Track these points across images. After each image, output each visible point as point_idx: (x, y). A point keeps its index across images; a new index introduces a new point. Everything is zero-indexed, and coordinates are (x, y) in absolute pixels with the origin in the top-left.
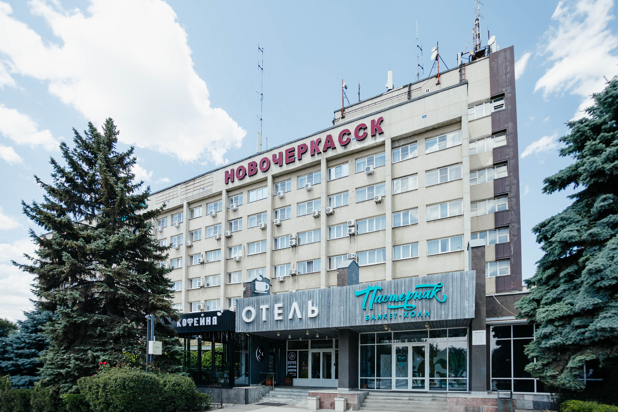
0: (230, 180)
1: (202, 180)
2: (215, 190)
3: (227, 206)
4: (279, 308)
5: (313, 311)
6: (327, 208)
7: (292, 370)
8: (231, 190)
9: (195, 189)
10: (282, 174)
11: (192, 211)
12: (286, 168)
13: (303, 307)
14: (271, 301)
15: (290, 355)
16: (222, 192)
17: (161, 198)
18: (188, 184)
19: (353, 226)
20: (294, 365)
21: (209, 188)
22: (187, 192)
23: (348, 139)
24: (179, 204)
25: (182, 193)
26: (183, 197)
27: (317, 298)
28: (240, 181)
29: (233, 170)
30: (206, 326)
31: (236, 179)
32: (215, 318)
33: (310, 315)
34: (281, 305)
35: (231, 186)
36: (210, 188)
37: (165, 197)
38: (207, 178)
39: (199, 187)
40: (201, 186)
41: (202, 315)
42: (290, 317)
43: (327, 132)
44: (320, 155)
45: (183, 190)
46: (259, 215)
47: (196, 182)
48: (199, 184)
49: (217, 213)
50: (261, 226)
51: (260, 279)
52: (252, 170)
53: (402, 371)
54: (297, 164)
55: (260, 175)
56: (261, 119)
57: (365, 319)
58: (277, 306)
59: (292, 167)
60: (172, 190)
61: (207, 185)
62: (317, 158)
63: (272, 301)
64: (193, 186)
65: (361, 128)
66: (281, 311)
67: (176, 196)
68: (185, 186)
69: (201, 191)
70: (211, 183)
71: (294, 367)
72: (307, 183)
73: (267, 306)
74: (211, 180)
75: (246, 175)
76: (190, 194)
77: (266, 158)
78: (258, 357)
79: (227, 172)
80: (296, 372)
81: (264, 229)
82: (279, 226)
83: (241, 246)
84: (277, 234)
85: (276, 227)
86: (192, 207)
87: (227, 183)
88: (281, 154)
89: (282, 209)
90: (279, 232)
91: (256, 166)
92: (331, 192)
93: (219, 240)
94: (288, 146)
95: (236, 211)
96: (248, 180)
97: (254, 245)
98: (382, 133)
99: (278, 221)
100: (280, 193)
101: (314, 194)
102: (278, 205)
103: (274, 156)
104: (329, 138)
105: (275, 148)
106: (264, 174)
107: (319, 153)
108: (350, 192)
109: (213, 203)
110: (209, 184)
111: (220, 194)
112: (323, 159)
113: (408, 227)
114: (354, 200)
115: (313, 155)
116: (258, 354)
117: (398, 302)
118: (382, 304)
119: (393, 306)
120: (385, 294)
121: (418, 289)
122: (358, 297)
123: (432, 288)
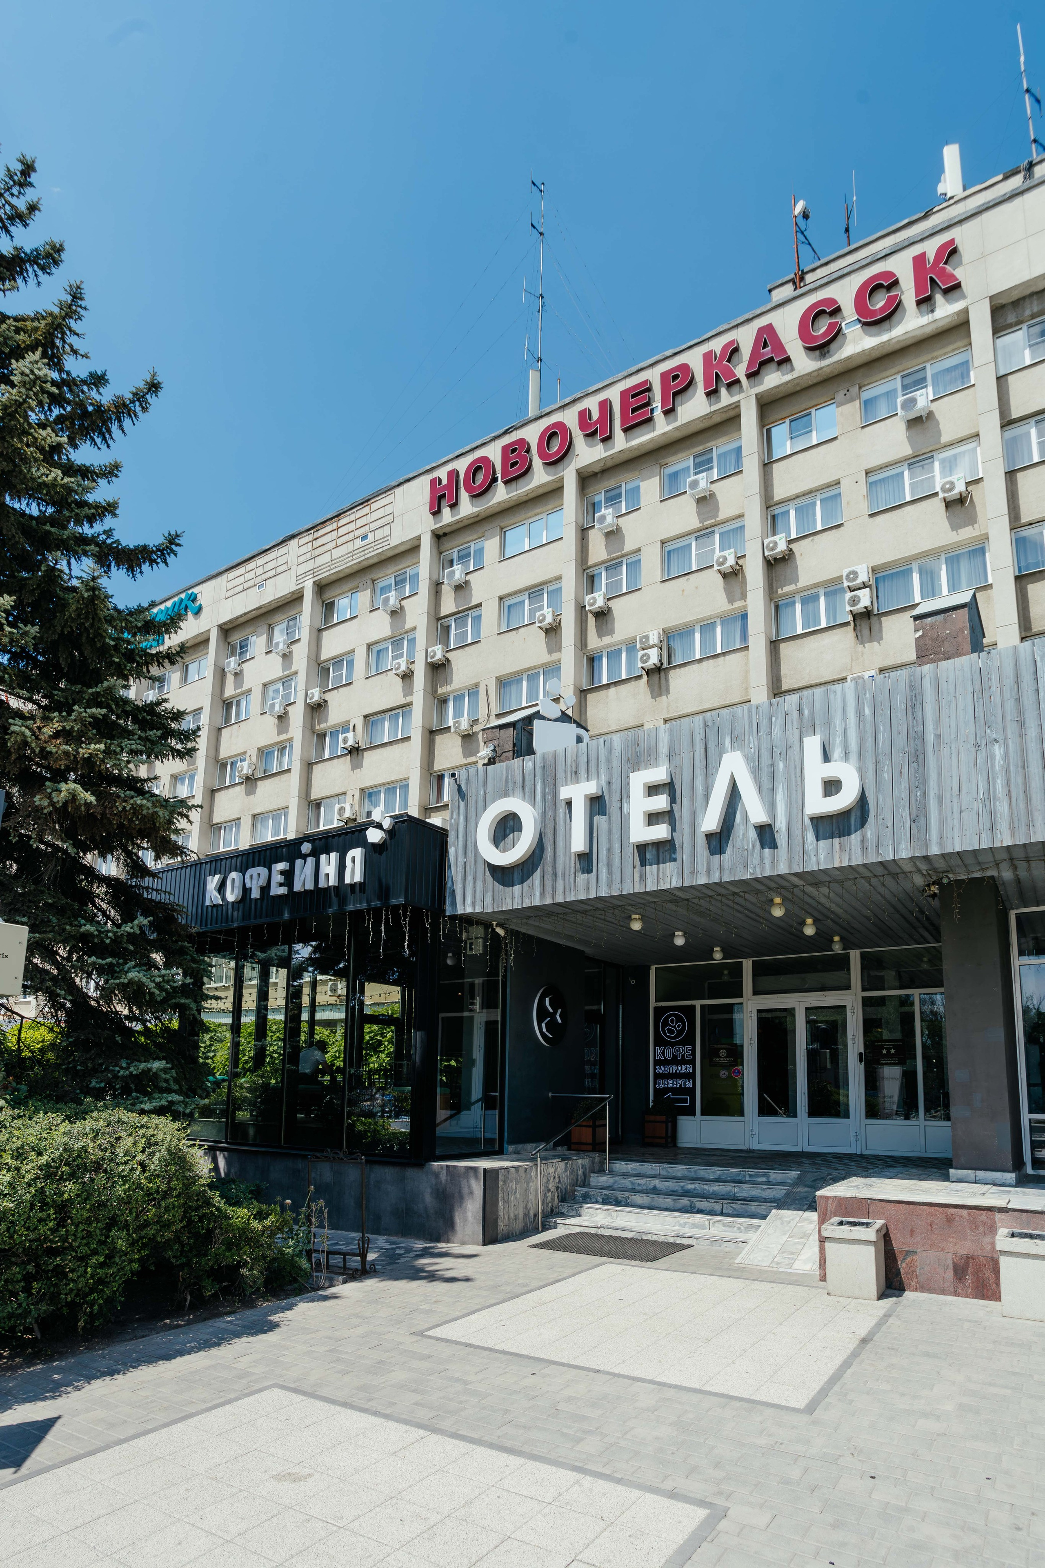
0: (445, 503)
1: (360, 514)
2: (398, 540)
3: (435, 577)
4: (652, 790)
6: (766, 542)
7: (675, 1083)
8: (447, 530)
9: (340, 541)
10: (610, 464)
11: (329, 607)
12: (621, 442)
14: (609, 761)
15: (665, 1024)
16: (419, 538)
17: (241, 580)
18: (320, 533)
19: (865, 586)
20: (683, 1062)
21: (380, 534)
22: (316, 552)
23: (832, 326)
24: (291, 588)
25: (303, 558)
26: (302, 569)
27: (847, 724)
28: (475, 500)
29: (453, 475)
31: (464, 495)
32: (356, 853)
33: (818, 804)
34: (659, 774)
35: (447, 516)
36: (385, 531)
37: (251, 575)
38: (375, 506)
39: (351, 536)
40: (358, 533)
41: (303, 847)
42: (711, 821)
43: (756, 321)
44: (736, 388)
45: (303, 550)
46: (534, 591)
47: (341, 523)
48: (351, 527)
49: (403, 603)
50: (540, 622)
52: (513, 465)
54: (661, 429)
55: (539, 477)
58: (639, 780)
59: (643, 437)
60: (272, 555)
61: (374, 526)
62: (727, 401)
63: (615, 763)
64: (333, 535)
65: (879, 286)
66: (661, 802)
67: (284, 568)
68: (310, 538)
69: (359, 543)
70: (390, 518)
71: (682, 1069)
72: (693, 478)
73: (591, 787)
74: (389, 509)
75: (495, 480)
76: (324, 558)
77: (560, 426)
78: (539, 1030)
79: (435, 482)
80: (692, 1092)
81: (552, 631)
82: (603, 615)
83: (474, 691)
84: (594, 642)
85: (591, 620)
86: (328, 595)
87: (436, 513)
88: (605, 406)
89: (612, 566)
90: (600, 634)
91: (528, 451)
92: (779, 493)
93: (407, 676)
94: (624, 382)
95: (461, 588)
96: (501, 494)
97: (519, 681)
98: (953, 289)
99: (597, 600)
100: (603, 518)
101: (717, 509)
102: (598, 551)
103: (584, 415)
104: (766, 336)
105: (587, 395)
106: (553, 470)
107: (735, 384)
108: (844, 484)
109: (388, 576)
110: (381, 523)
111: (414, 548)
112: (748, 398)
114: (863, 506)
115: (712, 393)
116: (542, 1013)
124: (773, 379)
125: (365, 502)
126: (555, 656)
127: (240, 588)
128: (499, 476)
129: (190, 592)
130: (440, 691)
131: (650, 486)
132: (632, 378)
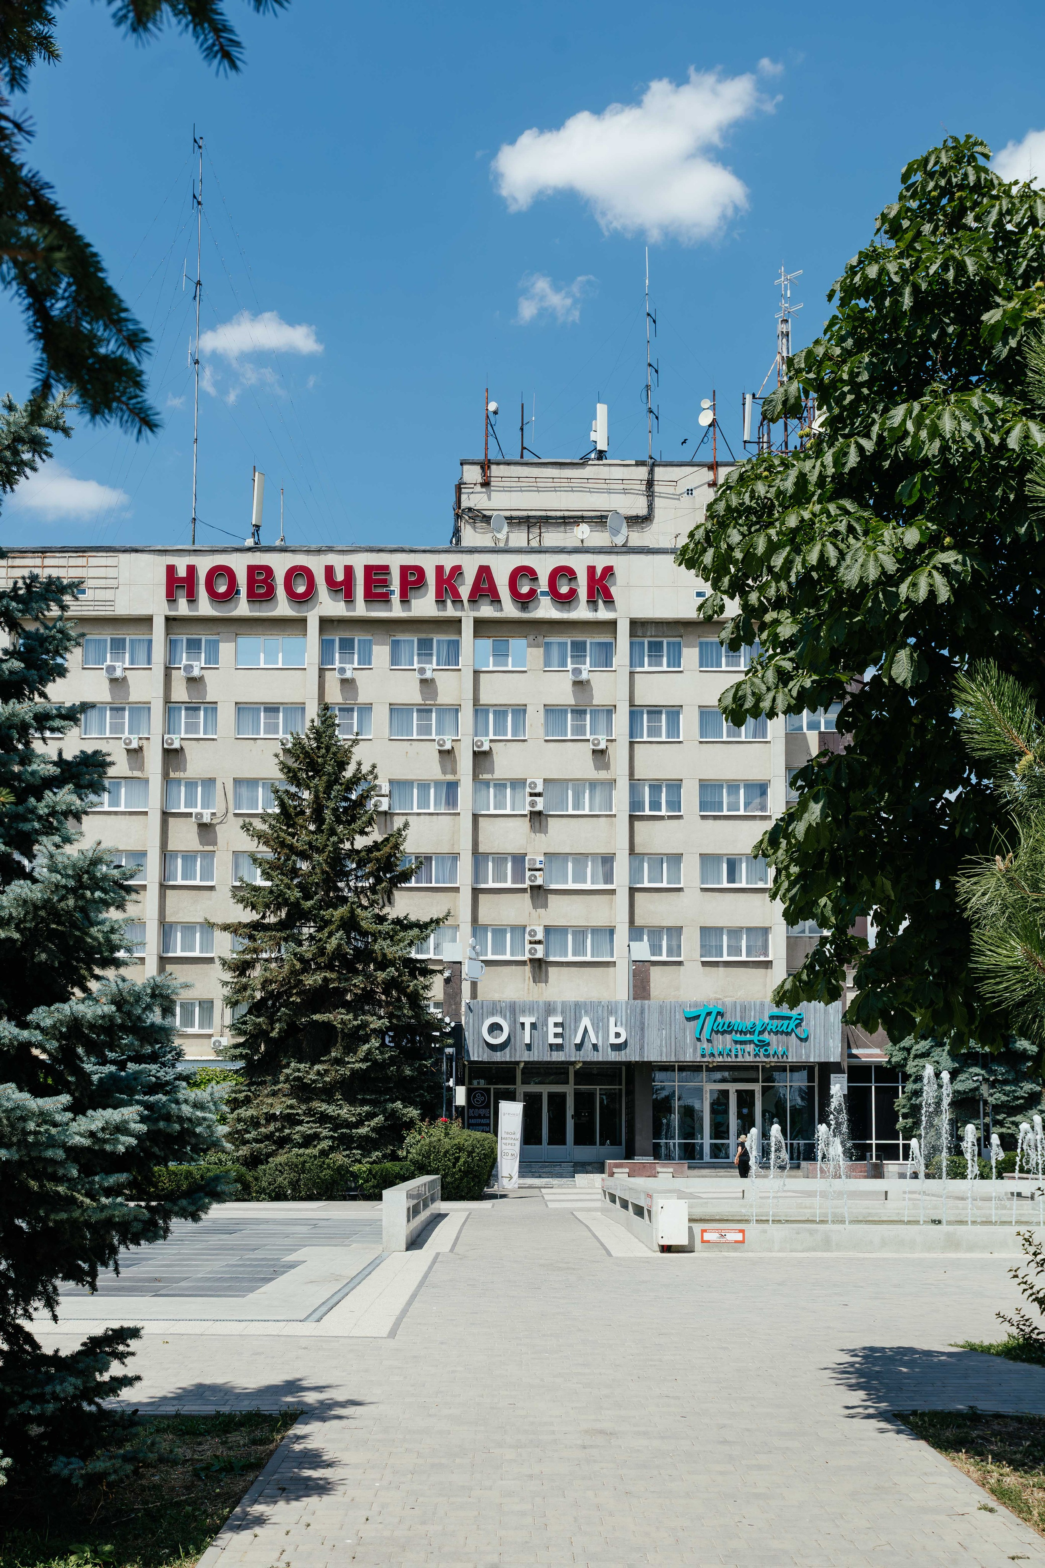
0: (180, 591)
1: (73, 562)
2: (122, 609)
4: (557, 1025)
5: (618, 1034)
6: (475, 737)
8: (181, 621)
10: (348, 619)
12: (361, 609)
13: (600, 1024)
16: (149, 617)
18: (19, 562)
19: (541, 794)
21: (101, 595)
23: (532, 590)
27: (623, 1014)
28: (215, 603)
29: (192, 569)
31: (204, 597)
33: (612, 1040)
34: (559, 1020)
35: (183, 608)
36: (108, 595)
38: (93, 561)
42: (577, 1040)
44: (459, 605)
47: (47, 562)
48: (62, 572)
52: (258, 587)
54: (397, 611)
55: (283, 607)
57: (700, 1053)
58: (551, 1021)
59: (380, 613)
61: (93, 583)
62: (450, 611)
64: (37, 572)
65: (565, 575)
66: (559, 1030)
70: (112, 582)
73: (531, 1019)
74: (111, 572)
75: (238, 594)
77: (305, 568)
79: (171, 569)
83: (209, 783)
87: (171, 597)
88: (349, 570)
89: (346, 709)
91: (273, 579)
92: (484, 698)
93: (136, 750)
94: (369, 555)
95: (196, 682)
96: (242, 608)
97: (256, 786)
98: (609, 600)
100: (338, 670)
101: (437, 693)
102: (333, 695)
103: (329, 571)
104: (484, 572)
105: (330, 550)
106: (296, 606)
107: (457, 600)
108: (529, 709)
109: (107, 635)
110: (102, 583)
111: (147, 621)
112: (468, 618)
113: (661, 818)
114: (541, 731)
115: (440, 601)
117: (745, 1033)
118: (724, 1033)
119: (738, 1037)
120: (728, 1019)
121: (772, 1018)
122: (689, 1019)
123: (790, 1018)
124: (486, 611)
125: (81, 552)
128: (243, 589)
130: (173, 774)
131: (381, 652)
132: (374, 555)
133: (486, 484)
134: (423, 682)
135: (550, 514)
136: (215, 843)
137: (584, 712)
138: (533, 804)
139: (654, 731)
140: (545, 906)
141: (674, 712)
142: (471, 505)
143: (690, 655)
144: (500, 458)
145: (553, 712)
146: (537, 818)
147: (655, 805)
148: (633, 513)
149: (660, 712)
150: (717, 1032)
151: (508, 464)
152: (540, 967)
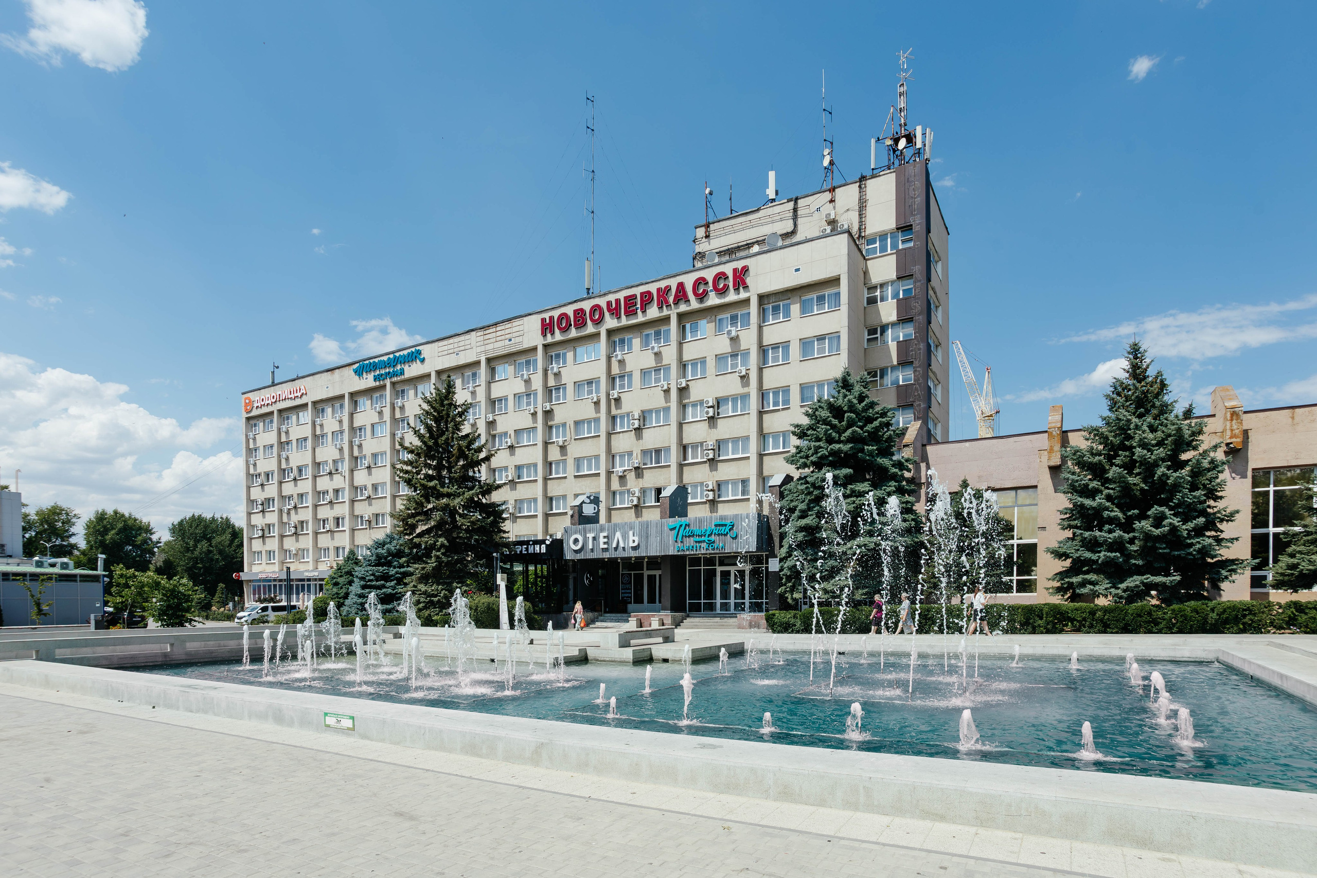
0: (548, 331)
1: (507, 326)
2: (526, 345)
3: (545, 366)
4: (605, 537)
5: (634, 541)
6: (679, 379)
7: (627, 595)
8: (549, 345)
9: (498, 339)
10: (620, 329)
11: (493, 372)
12: (624, 321)
13: (625, 537)
15: (624, 578)
16: (537, 346)
17: (446, 348)
18: (488, 332)
19: (711, 407)
20: (629, 589)
21: (518, 340)
22: (486, 342)
23: (704, 291)
24: (474, 359)
25: (478, 344)
26: (479, 350)
27: (637, 529)
28: (562, 333)
29: (551, 318)
30: (535, 554)
31: (557, 331)
32: (543, 546)
33: (632, 544)
34: (605, 534)
35: (549, 339)
36: (520, 339)
37: (451, 346)
38: (515, 324)
39: (503, 337)
40: (508, 336)
41: (531, 543)
42: (614, 545)
43: (678, 277)
44: (669, 308)
45: (479, 339)
46: (589, 381)
47: (498, 329)
48: (503, 332)
49: (531, 376)
50: (592, 399)
51: (588, 501)
52: (578, 319)
53: (725, 595)
54: (640, 318)
55: (590, 328)
56: (593, 212)
57: (676, 549)
58: (602, 535)
59: (633, 321)
60: (462, 338)
61: (514, 335)
62: (665, 312)
63: (598, 530)
64: (494, 335)
65: (721, 276)
66: (606, 540)
67: (470, 346)
68: (482, 333)
69: (507, 342)
70: (522, 333)
72: (653, 343)
73: (593, 535)
74: (521, 328)
75: (570, 325)
76: (490, 347)
77: (598, 306)
79: (543, 320)
80: (631, 597)
81: (597, 403)
82: (618, 400)
83: (564, 425)
84: (614, 412)
85: (613, 402)
86: (493, 364)
87: (544, 334)
88: (618, 301)
89: (622, 377)
90: (617, 409)
91: (585, 315)
92: (686, 357)
93: (534, 414)
94: (627, 290)
95: (557, 375)
96: (573, 333)
97: (584, 423)
98: (746, 287)
99: (615, 394)
100: (617, 356)
101: (662, 359)
102: (615, 370)
103: (609, 304)
104: (681, 286)
105: (610, 293)
106: (595, 326)
107: (668, 306)
108: (708, 359)
109: (522, 360)
110: (518, 334)
111: (534, 349)
112: (673, 313)
113: (778, 410)
114: (714, 370)
115: (661, 308)
116: (587, 578)
117: (701, 536)
118: (689, 536)
119: (698, 539)
120: (692, 528)
121: (716, 526)
122: (671, 530)
123: (726, 525)
124: (683, 308)
125: (509, 320)
126: (598, 415)
127: (446, 353)
128: (573, 323)
129: (417, 348)
130: (549, 423)
131: (636, 342)
132: (629, 290)
133: (707, 237)
134: (656, 354)
135: (740, 244)
136: (566, 455)
137: (737, 355)
138: (707, 413)
139: (775, 359)
140: (716, 470)
141: (786, 345)
142: (700, 251)
143: (795, 308)
144: (716, 219)
145: (720, 358)
146: (712, 420)
147: (776, 403)
148: (785, 232)
149: (779, 347)
150: (686, 536)
151: (719, 221)
152: (714, 504)
